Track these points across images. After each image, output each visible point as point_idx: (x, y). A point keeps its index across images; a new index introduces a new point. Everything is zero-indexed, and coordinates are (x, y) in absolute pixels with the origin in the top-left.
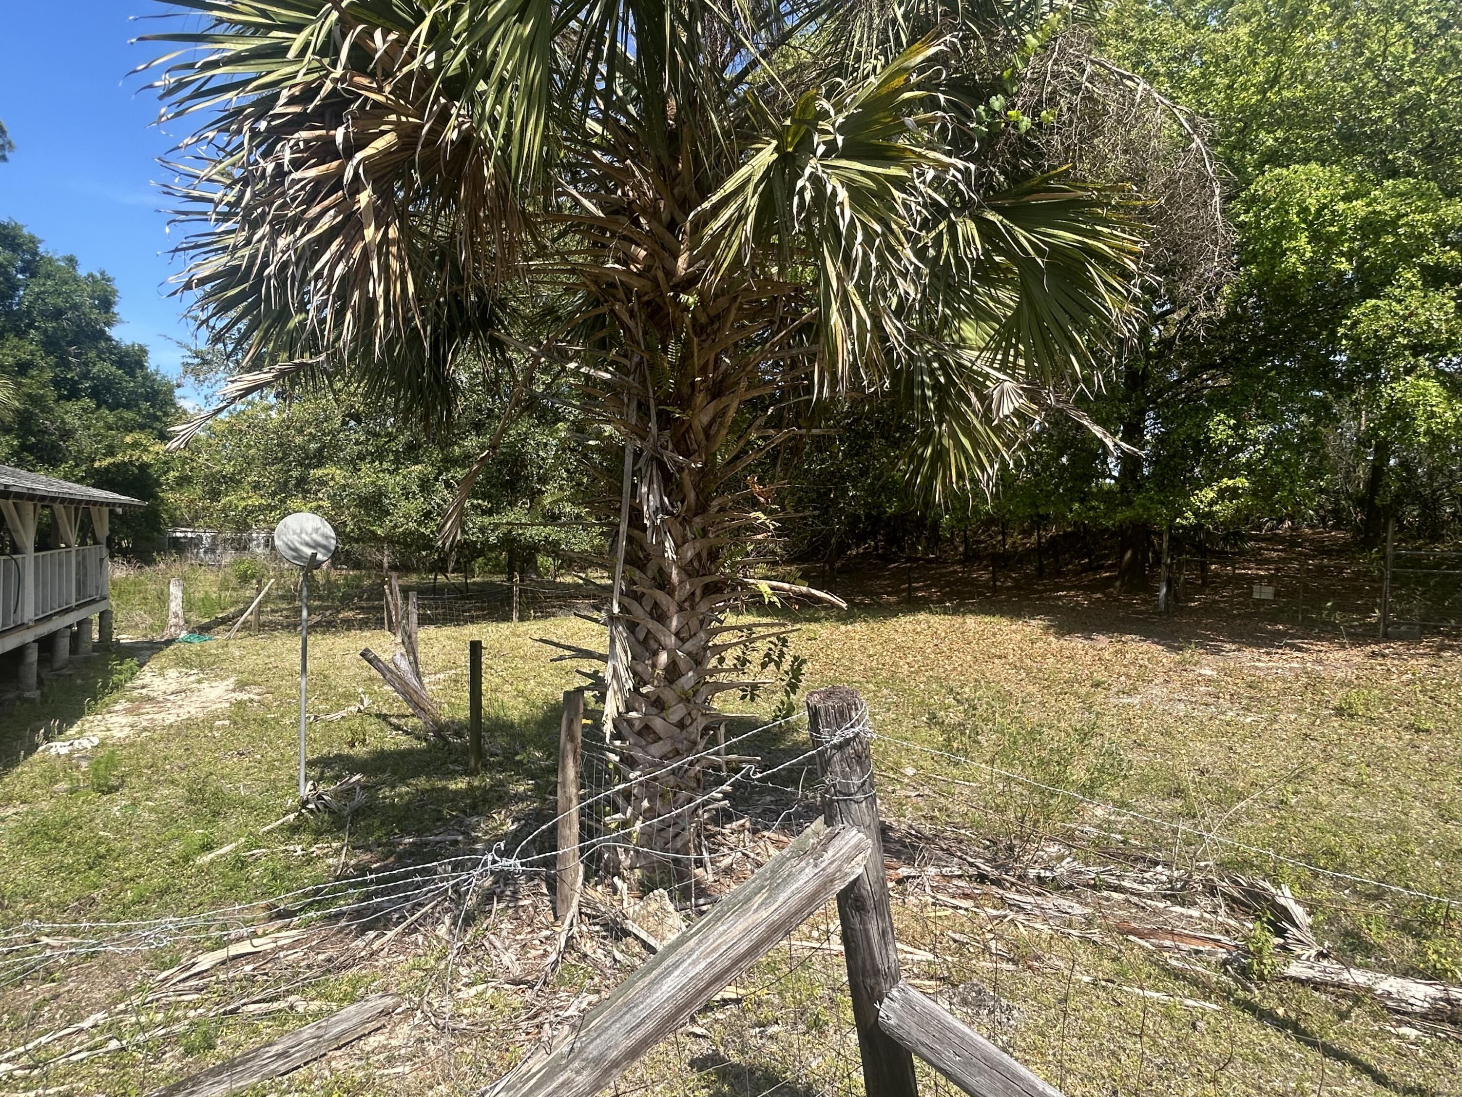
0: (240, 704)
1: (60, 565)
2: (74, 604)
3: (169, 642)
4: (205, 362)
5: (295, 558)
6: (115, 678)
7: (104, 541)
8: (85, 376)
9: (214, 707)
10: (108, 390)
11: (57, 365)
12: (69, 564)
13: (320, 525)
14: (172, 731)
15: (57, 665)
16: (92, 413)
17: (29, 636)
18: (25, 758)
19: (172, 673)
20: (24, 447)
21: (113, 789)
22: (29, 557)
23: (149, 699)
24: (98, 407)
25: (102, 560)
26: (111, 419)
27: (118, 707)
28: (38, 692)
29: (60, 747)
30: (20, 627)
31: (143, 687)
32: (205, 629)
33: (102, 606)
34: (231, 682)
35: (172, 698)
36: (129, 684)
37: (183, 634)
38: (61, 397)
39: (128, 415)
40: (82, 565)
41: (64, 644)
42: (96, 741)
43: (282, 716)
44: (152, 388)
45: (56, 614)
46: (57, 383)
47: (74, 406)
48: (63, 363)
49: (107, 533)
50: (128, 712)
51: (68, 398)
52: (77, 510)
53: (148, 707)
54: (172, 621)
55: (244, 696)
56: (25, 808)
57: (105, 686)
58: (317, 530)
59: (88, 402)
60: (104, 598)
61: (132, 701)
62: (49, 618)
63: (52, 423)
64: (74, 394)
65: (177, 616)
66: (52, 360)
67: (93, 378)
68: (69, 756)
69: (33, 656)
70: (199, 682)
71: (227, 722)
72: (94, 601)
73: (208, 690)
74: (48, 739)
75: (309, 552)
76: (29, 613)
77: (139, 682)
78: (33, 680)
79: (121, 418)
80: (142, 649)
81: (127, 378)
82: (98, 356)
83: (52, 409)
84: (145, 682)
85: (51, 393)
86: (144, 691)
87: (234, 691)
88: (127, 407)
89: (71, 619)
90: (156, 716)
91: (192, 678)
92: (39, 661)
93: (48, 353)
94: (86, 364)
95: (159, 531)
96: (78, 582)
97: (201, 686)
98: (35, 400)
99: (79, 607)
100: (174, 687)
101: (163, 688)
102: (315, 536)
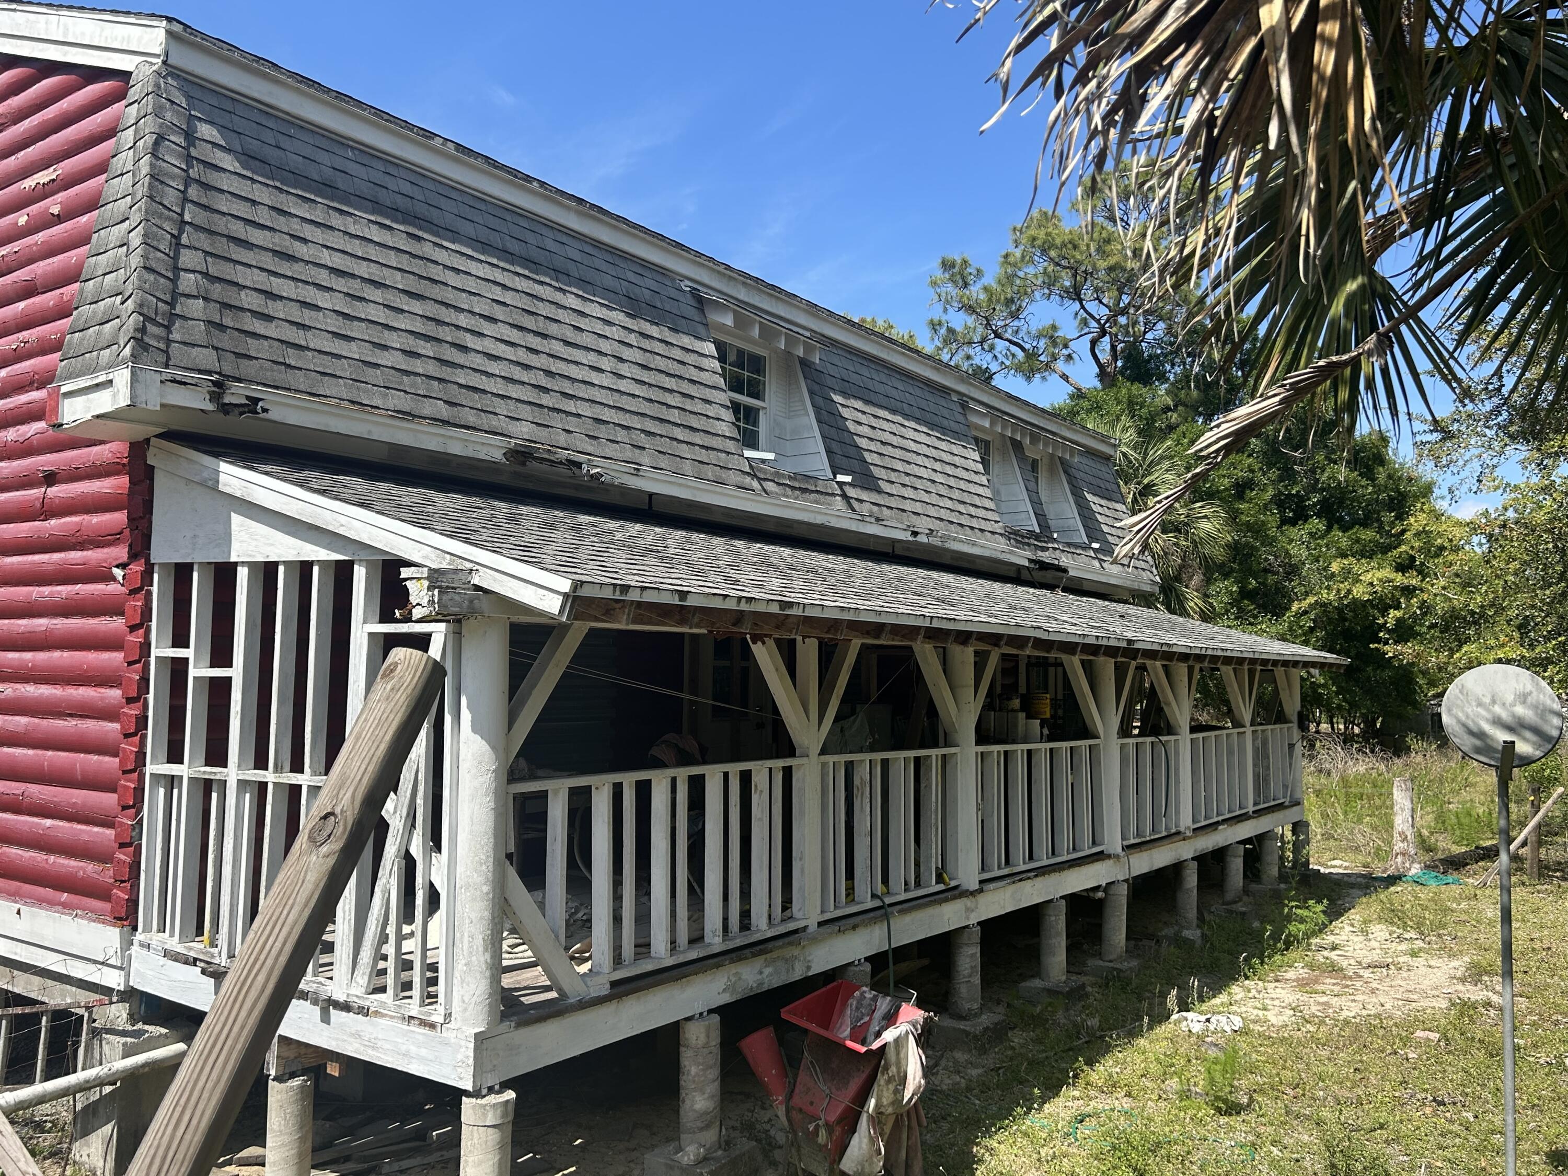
0: (1466, 1008)
1: (1230, 753)
2: (1251, 809)
3: (1393, 880)
4: (1448, 435)
5: (1478, 751)
6: (1293, 928)
7: (1295, 718)
8: (1313, 488)
9: (1424, 1003)
10: (1341, 502)
11: (1281, 479)
12: (1242, 750)
13: (1529, 687)
14: (1347, 1032)
15: (1230, 896)
16: (1322, 537)
17: (1186, 851)
18: (1151, 1028)
19: (1380, 931)
20: (1245, 593)
21: (1232, 1109)
22: (1184, 740)
23: (1334, 969)
24: (1329, 528)
25: (1291, 746)
26: (1344, 543)
27: (1291, 974)
28: (1198, 932)
29: (1193, 1021)
30: (1174, 836)
31: (1334, 948)
32: (1455, 864)
33: (1293, 814)
34: (1459, 965)
35: (1366, 974)
36: (1314, 941)
37: (1415, 870)
38: (1284, 521)
39: (1367, 535)
40: (1261, 754)
41: (1237, 865)
42: (1238, 1023)
43: (1535, 1046)
44: (1397, 490)
45: (1225, 821)
46: (1280, 502)
47: (1299, 533)
48: (1288, 474)
49: (1298, 706)
50: (1303, 985)
51: (1293, 522)
52: (1251, 673)
53: (1328, 984)
54: (1399, 846)
55: (1475, 994)
56: (1127, 1103)
57: (1276, 937)
58: (1523, 698)
59: (1317, 525)
60: (1298, 803)
61: (1311, 966)
62: (1214, 826)
63: (1276, 557)
64: (1301, 516)
65: (1405, 839)
66: (1274, 473)
67: (1323, 489)
68: (1201, 1038)
69: (1191, 879)
70: (1414, 954)
71: (1435, 1036)
72: (1280, 807)
73: (1423, 970)
74: (1184, 1006)
75: (1502, 736)
76: (1186, 821)
77: (1331, 938)
78: (1192, 913)
79: (1358, 541)
80: (1352, 886)
81: (1364, 482)
82: (1327, 458)
83: (1274, 539)
84: (1337, 940)
85: (1272, 519)
86: (1333, 955)
87: (1463, 980)
88: (1365, 523)
89: (1247, 830)
90: (1334, 1001)
91: (1404, 947)
92: (1199, 887)
93: (1270, 465)
94: (1313, 471)
95: (1415, 704)
96: (1256, 776)
97: (1415, 962)
98: (1256, 529)
99: (1258, 813)
100: (1376, 956)
101: (1359, 954)
102: (1520, 710)
